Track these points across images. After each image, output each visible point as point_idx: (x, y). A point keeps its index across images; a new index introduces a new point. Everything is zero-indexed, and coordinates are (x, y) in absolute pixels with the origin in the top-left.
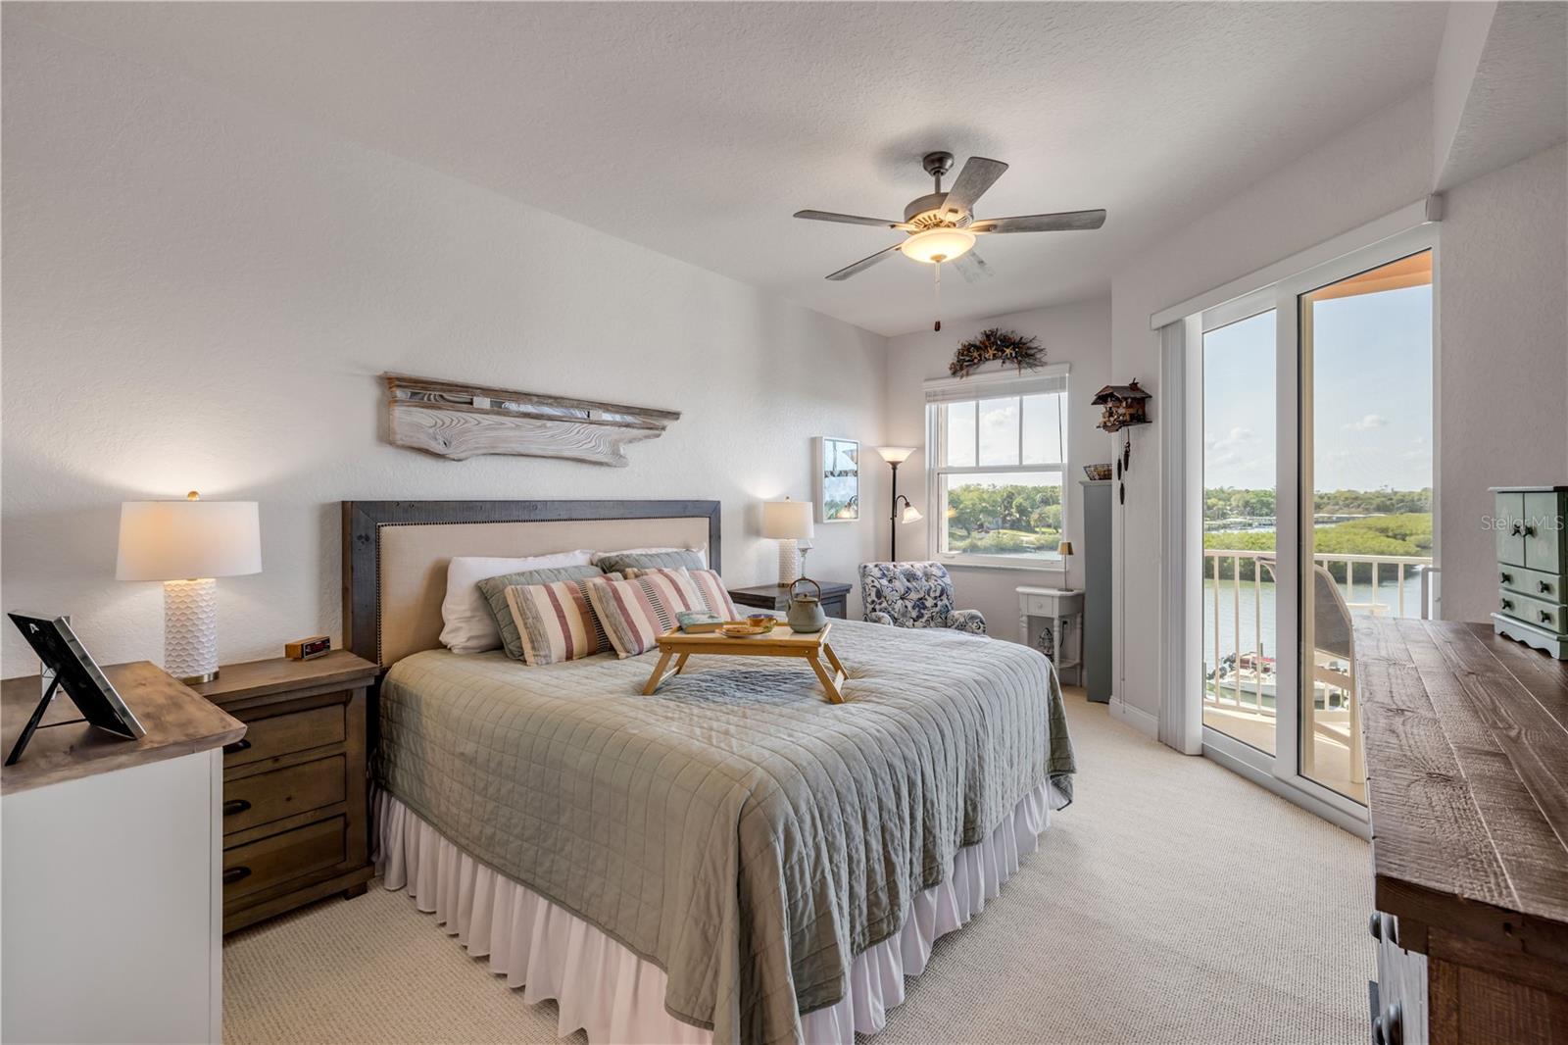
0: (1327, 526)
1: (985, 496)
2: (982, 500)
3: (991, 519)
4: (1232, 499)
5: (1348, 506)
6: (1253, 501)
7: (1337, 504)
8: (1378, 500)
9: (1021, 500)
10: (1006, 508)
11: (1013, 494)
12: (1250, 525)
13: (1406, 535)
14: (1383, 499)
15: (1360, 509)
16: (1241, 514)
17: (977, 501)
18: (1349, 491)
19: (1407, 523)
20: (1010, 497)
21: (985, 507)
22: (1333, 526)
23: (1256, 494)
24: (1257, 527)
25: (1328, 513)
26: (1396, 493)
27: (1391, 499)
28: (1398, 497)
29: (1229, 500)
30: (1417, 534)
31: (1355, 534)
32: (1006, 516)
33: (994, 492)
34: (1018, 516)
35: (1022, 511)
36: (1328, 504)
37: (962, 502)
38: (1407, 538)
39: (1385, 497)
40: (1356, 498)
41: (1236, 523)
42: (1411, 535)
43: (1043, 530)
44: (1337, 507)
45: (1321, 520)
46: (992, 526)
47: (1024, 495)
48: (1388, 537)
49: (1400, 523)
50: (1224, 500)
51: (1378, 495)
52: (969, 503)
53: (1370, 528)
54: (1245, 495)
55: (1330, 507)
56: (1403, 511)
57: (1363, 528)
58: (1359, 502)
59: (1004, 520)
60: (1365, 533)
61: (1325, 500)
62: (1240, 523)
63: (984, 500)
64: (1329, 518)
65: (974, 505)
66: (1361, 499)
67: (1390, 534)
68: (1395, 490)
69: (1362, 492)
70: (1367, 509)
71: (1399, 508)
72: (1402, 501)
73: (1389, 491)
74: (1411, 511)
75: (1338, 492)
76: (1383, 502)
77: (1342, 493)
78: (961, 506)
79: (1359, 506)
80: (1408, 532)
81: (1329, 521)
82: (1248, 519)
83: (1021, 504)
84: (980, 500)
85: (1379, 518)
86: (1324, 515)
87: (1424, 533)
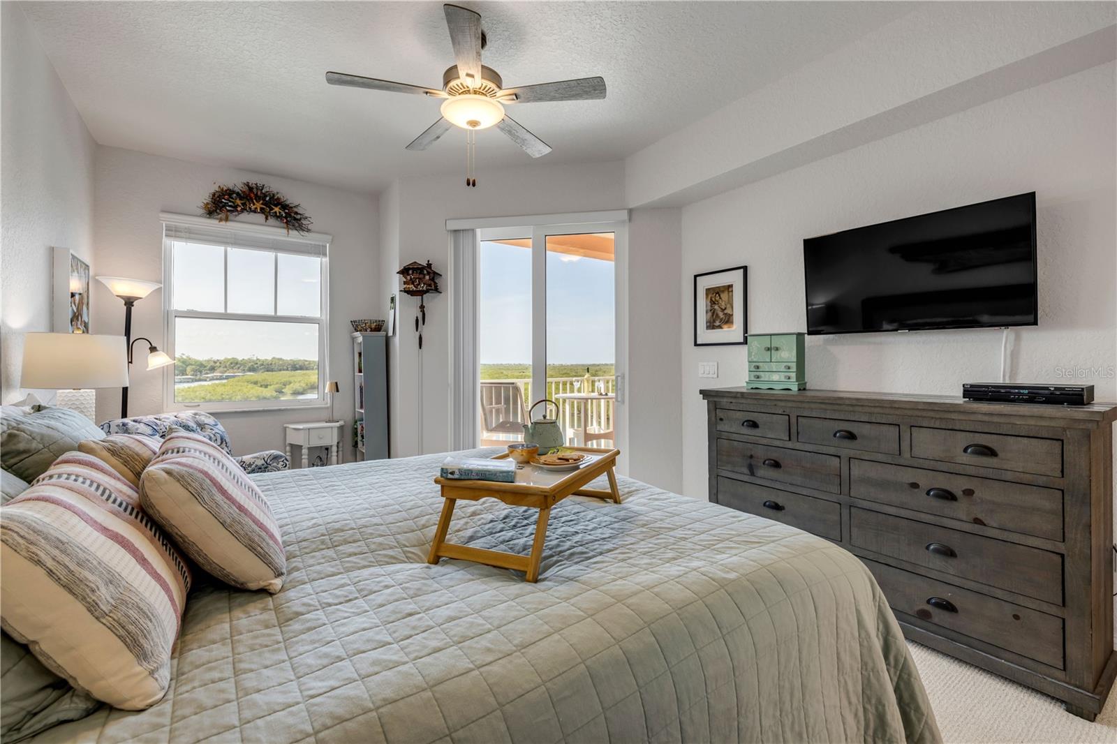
5: (232, 368)
7: (226, 367)
8: (250, 364)
13: (267, 385)
15: (240, 370)
18: (233, 358)
25: (221, 373)
28: (261, 363)
36: (220, 366)
40: (237, 363)
42: (271, 385)
44: (225, 369)
51: (250, 361)
53: (248, 382)
55: (221, 369)
56: (264, 370)
57: (244, 383)
58: (239, 366)
61: (218, 364)
64: (221, 376)
66: (240, 364)
68: (259, 358)
69: (240, 359)
70: (244, 370)
71: (261, 369)
72: (263, 365)
73: (255, 359)
74: (268, 371)
75: (226, 359)
76: (252, 365)
77: (229, 360)
79: (239, 368)
80: (269, 383)
81: (221, 378)
85: (252, 375)
86: (217, 374)
87: (277, 383)
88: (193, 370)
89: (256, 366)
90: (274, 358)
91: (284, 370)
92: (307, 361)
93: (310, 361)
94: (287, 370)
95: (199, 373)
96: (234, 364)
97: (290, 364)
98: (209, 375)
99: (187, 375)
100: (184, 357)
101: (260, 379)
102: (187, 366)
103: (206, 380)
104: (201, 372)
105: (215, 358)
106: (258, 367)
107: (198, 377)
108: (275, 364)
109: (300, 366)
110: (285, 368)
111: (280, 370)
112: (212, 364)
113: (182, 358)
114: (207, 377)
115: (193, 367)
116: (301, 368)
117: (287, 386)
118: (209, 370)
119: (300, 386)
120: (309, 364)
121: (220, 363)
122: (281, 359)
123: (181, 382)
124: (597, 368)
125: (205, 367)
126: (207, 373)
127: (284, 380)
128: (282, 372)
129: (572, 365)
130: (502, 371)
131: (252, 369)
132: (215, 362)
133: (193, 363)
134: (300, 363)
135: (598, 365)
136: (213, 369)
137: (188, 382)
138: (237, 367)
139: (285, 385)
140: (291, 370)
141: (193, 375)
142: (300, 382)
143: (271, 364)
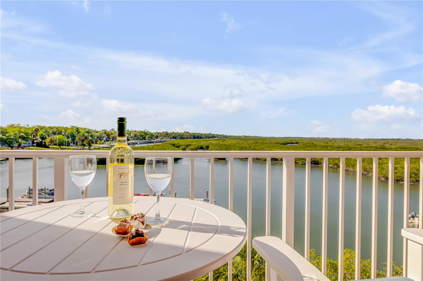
0: (159, 144)
1: (23, 130)
2: (20, 132)
3: (25, 142)
4: (131, 134)
5: (166, 137)
6: (138, 134)
7: (163, 136)
8: (173, 135)
9: (42, 133)
10: (34, 136)
11: (38, 130)
12: (137, 143)
13: (179, 146)
14: (175, 135)
15: (169, 138)
16: (134, 139)
17: (17, 132)
18: (166, 132)
19: (180, 142)
20: (37, 130)
21: (22, 136)
22: (161, 143)
23: (139, 132)
24: (139, 144)
25: (160, 139)
26: (178, 133)
27: (177, 135)
28: (178, 134)
29: (130, 134)
30: (182, 146)
31: (166, 146)
32: (34, 140)
33: (28, 129)
34: (41, 140)
35: (43, 138)
37: (7, 133)
38: (180, 147)
39: (175, 134)
40: (168, 134)
41: (132, 143)
42: (181, 146)
43: (53, 147)
44: (162, 137)
45: (158, 142)
46: (25, 145)
47: (44, 130)
48: (175, 147)
49: (178, 142)
50: (128, 134)
51: (173, 133)
52: (12, 134)
53: (171, 144)
54: (135, 132)
55: (161, 137)
56: (179, 138)
57: (169, 144)
58: (168, 135)
59: (33, 142)
60: (169, 146)
61: (159, 135)
62: (134, 143)
63: (22, 133)
64: (160, 141)
65: (15, 134)
66: (169, 135)
67: (176, 146)
68: (178, 132)
69: (169, 132)
70: (171, 138)
71: (178, 138)
72: (179, 135)
73: (176, 132)
74: (181, 139)
76: (174, 135)
77: (164, 132)
78: (7, 135)
79: (168, 137)
80: (180, 145)
81: (160, 142)
82: (136, 141)
83: (42, 135)
84: (19, 132)
85: (173, 141)
86: (159, 140)
87: (184, 145)
88: (148, 138)
89: (176, 136)
90: (185, 132)
91: (189, 138)
92: (200, 134)
93: (202, 134)
94: (191, 138)
95: (151, 139)
96: (167, 135)
97: (192, 135)
98: (155, 140)
99: (146, 140)
100: (146, 131)
101: (176, 143)
102: (146, 135)
103: (154, 143)
104: (152, 138)
105: (159, 132)
106: (177, 136)
107: (150, 141)
108: (185, 135)
109: (197, 136)
110: (190, 137)
111: (187, 138)
112: (157, 134)
113: (145, 131)
114: (154, 141)
115: (149, 136)
116: (198, 138)
117: (188, 147)
118: (155, 137)
119: (194, 147)
120: (201, 135)
121: (160, 134)
122: (188, 133)
123: (143, 143)
124: (385, 142)
125: (154, 136)
126: (154, 139)
127: (187, 143)
128: (188, 139)
129: (365, 139)
130: (313, 142)
131: (174, 138)
132: (158, 134)
133: (149, 134)
134: (197, 135)
135: (386, 140)
136: (157, 137)
137: (146, 143)
138: (167, 136)
139: (187, 146)
140: (193, 138)
141: (148, 140)
142: (195, 145)
143: (183, 135)
